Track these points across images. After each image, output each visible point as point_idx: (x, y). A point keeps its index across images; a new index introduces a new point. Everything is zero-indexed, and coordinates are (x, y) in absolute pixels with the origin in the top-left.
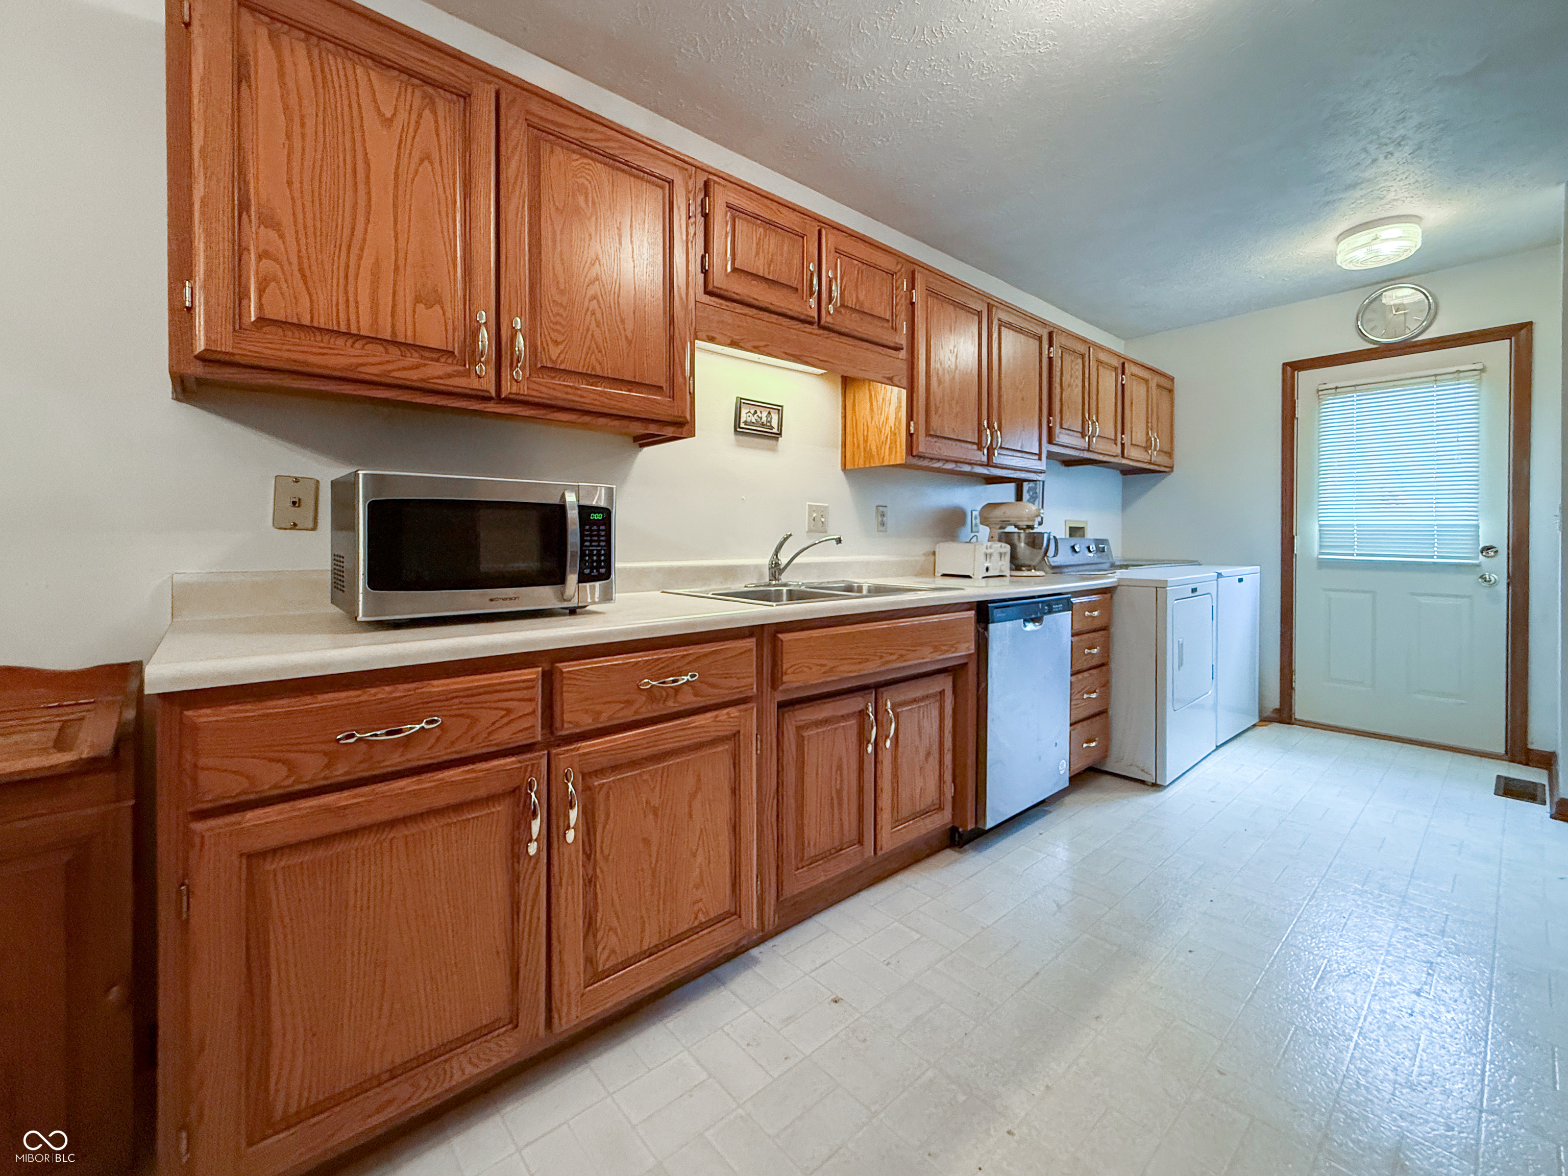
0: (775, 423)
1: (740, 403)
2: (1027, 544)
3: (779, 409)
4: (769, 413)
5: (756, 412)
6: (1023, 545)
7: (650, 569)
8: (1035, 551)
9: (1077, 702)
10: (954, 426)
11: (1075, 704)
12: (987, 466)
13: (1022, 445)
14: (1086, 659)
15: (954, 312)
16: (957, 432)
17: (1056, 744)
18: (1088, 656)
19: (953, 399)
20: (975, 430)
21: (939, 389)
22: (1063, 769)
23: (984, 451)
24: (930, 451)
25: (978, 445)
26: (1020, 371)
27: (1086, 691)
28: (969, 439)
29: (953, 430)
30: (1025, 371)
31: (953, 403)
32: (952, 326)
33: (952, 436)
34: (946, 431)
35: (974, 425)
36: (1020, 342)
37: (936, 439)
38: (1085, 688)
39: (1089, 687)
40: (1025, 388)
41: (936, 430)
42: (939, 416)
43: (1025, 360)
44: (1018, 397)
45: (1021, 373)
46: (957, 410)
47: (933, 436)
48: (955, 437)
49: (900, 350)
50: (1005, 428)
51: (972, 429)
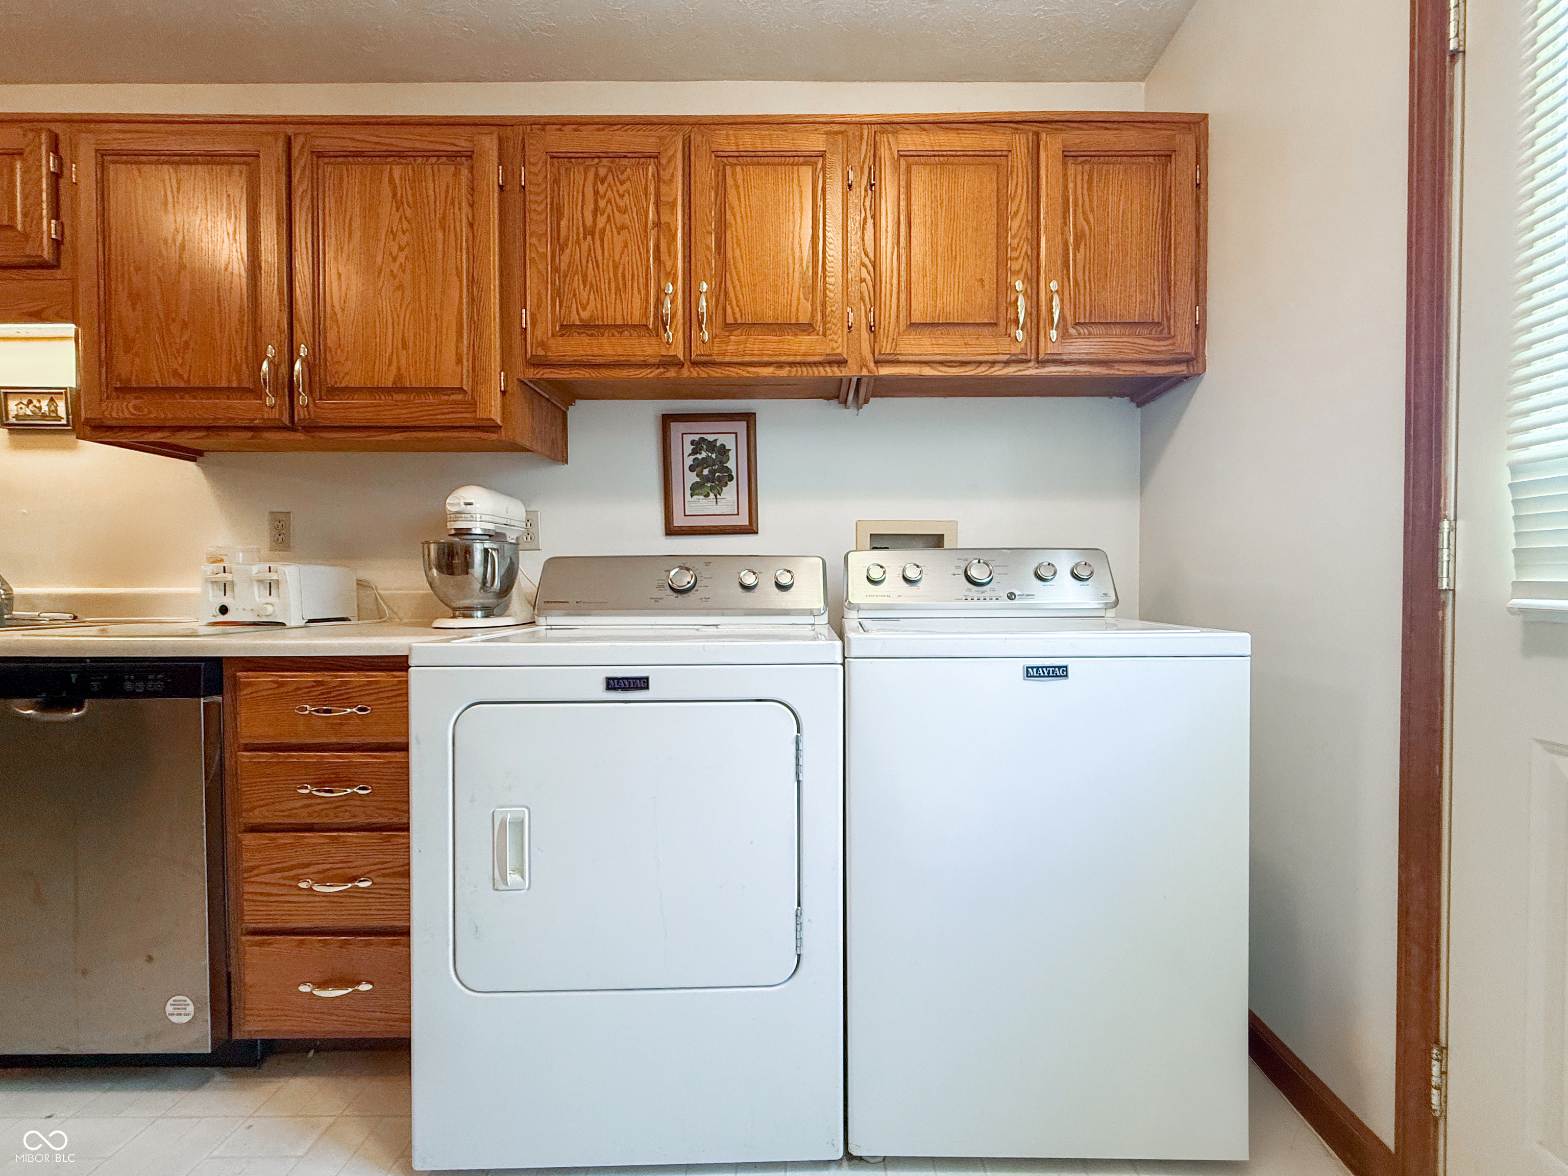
0: (62, 412)
1: (6, 394)
3: (65, 393)
4: (52, 400)
5: (31, 401)
9: (268, 889)
10: (176, 366)
11: (261, 894)
12: (292, 427)
13: (399, 376)
14: (309, 806)
15: (173, 175)
16: (185, 376)
17: (150, 959)
18: (318, 801)
19: (174, 320)
20: (241, 366)
21: (134, 309)
22: (180, 1014)
23: (270, 401)
24: (114, 415)
25: (256, 392)
26: (391, 237)
27: (314, 873)
28: (224, 384)
29: (175, 373)
30: (407, 234)
31: (175, 328)
32: (170, 199)
33: (174, 383)
34: (156, 379)
35: (238, 358)
36: (391, 180)
37: (136, 395)
38: (308, 865)
39: (329, 866)
40: (409, 266)
41: (130, 380)
42: (136, 354)
43: (409, 212)
44: (382, 288)
45: (394, 239)
46: (185, 338)
47: (124, 390)
48: (182, 385)
49: (56, 266)
50: (339, 352)
51: (233, 364)
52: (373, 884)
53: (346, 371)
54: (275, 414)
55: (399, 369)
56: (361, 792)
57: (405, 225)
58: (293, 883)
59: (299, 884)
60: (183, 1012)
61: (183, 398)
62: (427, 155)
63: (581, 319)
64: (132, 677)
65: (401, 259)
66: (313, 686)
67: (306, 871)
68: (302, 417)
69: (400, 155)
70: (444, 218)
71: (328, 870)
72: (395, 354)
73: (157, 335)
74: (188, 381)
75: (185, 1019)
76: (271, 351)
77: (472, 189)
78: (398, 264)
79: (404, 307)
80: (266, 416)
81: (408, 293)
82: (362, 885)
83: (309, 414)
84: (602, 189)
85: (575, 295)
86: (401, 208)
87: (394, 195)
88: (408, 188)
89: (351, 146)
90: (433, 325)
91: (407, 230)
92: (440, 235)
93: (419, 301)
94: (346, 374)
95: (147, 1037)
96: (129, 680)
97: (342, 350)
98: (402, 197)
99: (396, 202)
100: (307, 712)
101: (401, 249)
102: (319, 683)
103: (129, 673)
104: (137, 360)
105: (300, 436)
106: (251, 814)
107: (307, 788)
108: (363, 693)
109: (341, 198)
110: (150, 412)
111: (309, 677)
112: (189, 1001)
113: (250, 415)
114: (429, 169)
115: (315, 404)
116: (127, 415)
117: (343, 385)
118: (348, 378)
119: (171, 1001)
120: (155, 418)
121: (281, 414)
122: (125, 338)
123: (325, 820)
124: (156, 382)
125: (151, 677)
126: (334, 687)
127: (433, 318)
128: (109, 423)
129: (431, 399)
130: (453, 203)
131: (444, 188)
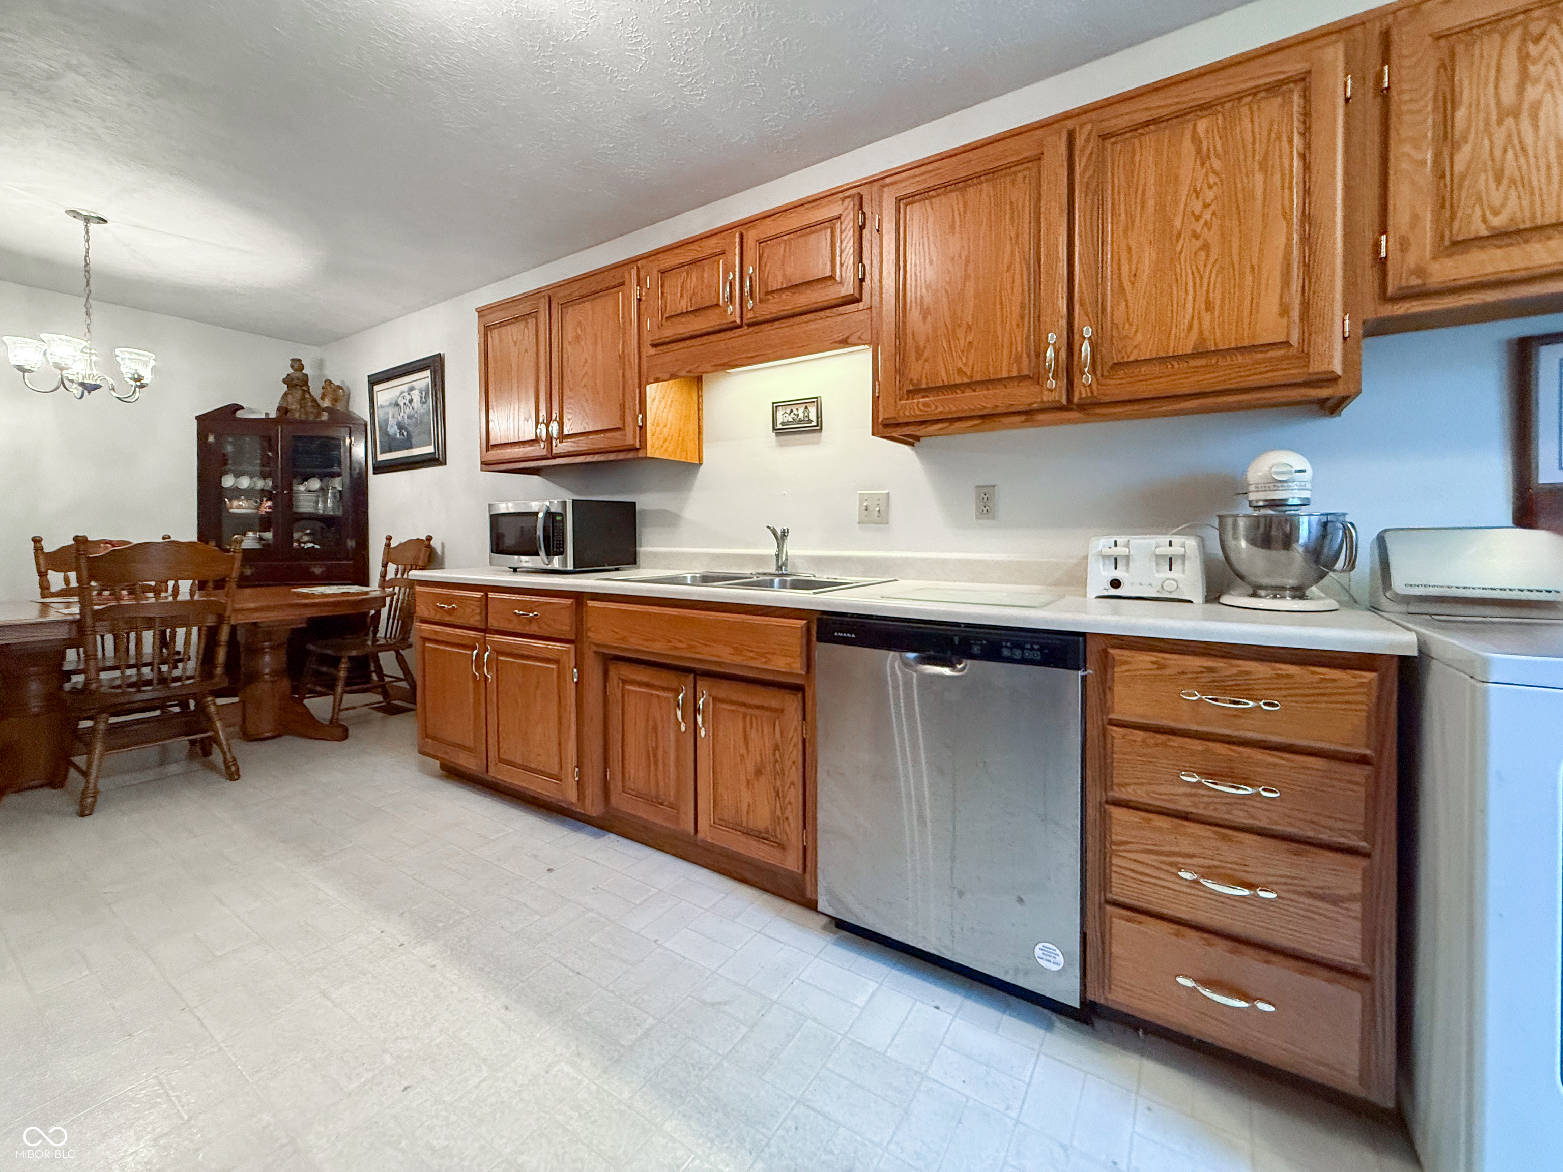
0: (813, 416)
1: (775, 407)
2: (1252, 541)
3: (816, 401)
4: (806, 408)
5: (792, 411)
6: (1243, 544)
7: (699, 554)
8: (1279, 555)
9: (1141, 869)
10: (960, 365)
11: (1133, 871)
12: (1068, 407)
13: (1202, 339)
14: (1195, 795)
15: (960, 198)
16: (969, 374)
17: (1020, 900)
18: (1212, 793)
19: (959, 326)
20: (1021, 356)
21: (924, 323)
22: (1049, 961)
23: (1051, 383)
24: (907, 413)
25: (1035, 378)
26: (1194, 195)
27: (1200, 866)
28: (1005, 375)
29: (960, 371)
30: (1215, 188)
31: (960, 333)
32: (958, 223)
33: (958, 381)
34: (943, 378)
35: (1019, 349)
36: (1195, 139)
37: (922, 394)
38: (1192, 856)
39: (1217, 863)
40: (1216, 222)
41: (919, 381)
42: (926, 360)
43: (1217, 164)
44: (1180, 253)
45: (1197, 198)
46: (970, 338)
47: (915, 391)
48: (966, 380)
49: (859, 300)
50: (1127, 326)
51: (1013, 356)
52: (1278, 897)
53: (1135, 344)
54: (1055, 396)
55: (1201, 332)
56: (1265, 794)
57: (1212, 179)
58: (1174, 870)
59: (1180, 874)
60: (1052, 960)
61: (963, 392)
62: (1239, 97)
63: (1489, 228)
64: (1009, 644)
65: (1207, 216)
66: (1202, 672)
67: (1188, 861)
68: (1084, 396)
69: (1205, 108)
70: (1265, 158)
71: (1216, 867)
72: (1196, 318)
73: (944, 342)
74: (971, 377)
75: (1055, 968)
76: (1052, 338)
77: (1306, 115)
78: (1202, 221)
79: (1209, 267)
80: (1045, 399)
81: (1215, 252)
82: (1263, 894)
83: (1092, 392)
84: (1533, 50)
85: (1479, 199)
86: (1208, 163)
87: (1199, 151)
88: (1217, 138)
89: (1145, 117)
90: (1249, 278)
91: (1215, 183)
92: (1259, 177)
93: (1230, 255)
94: (1136, 347)
95: (1016, 971)
96: (1006, 647)
97: (1131, 325)
98: (1209, 150)
99: (1201, 158)
100: (1195, 698)
101: (1206, 206)
102: (1211, 670)
103: (1007, 641)
104: (927, 366)
105: (1075, 415)
106: (1123, 789)
107: (1194, 777)
108: (1272, 686)
109: (1132, 172)
110: (936, 408)
111: (1195, 663)
112: (1058, 952)
113: (1028, 401)
114: (1245, 110)
115: (1098, 383)
116: (918, 413)
117: (1131, 359)
118: (1136, 352)
119: (1040, 945)
120: (941, 412)
121: (1061, 397)
122: (917, 348)
123: (1215, 814)
124: (943, 381)
125: (1028, 646)
126: (1230, 676)
127: (1248, 270)
128: (905, 420)
129: (1240, 359)
130: (1279, 138)
131: (1266, 126)
